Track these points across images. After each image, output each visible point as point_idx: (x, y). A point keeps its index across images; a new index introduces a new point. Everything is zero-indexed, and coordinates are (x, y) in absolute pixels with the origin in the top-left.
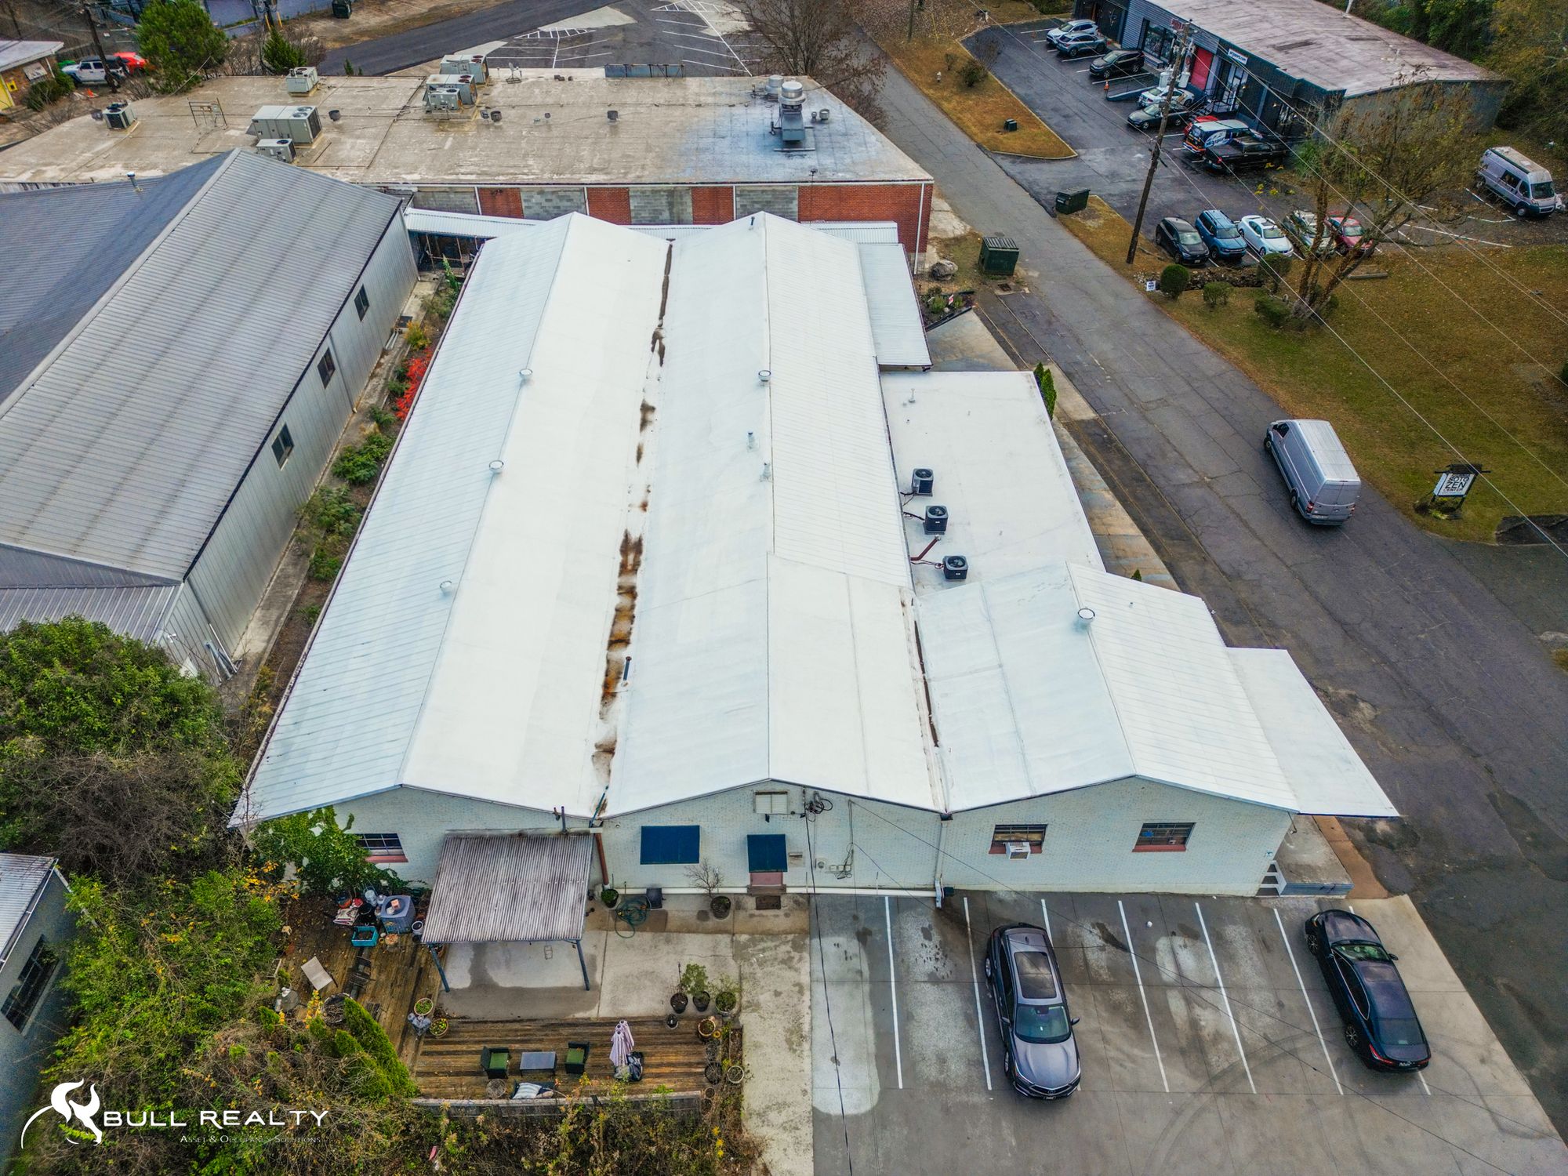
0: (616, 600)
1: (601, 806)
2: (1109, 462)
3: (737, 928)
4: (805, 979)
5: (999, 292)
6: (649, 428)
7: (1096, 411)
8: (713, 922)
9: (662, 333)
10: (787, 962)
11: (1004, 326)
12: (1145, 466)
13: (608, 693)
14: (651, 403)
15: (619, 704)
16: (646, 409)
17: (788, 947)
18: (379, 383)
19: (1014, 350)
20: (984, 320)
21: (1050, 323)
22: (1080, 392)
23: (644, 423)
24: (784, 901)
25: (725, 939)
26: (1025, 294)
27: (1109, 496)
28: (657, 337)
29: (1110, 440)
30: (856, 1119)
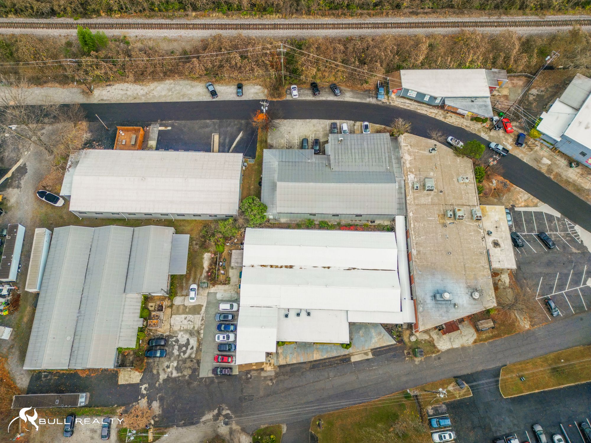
0: (279, 266)
1: (244, 266)
2: (336, 360)
5: (406, 352)
6: (323, 268)
7: (354, 362)
9: (355, 270)
11: (390, 349)
12: (335, 367)
13: (262, 266)
14: (330, 268)
15: (260, 267)
16: (329, 268)
18: (350, 222)
19: (379, 350)
20: (392, 345)
21: (391, 361)
22: (361, 360)
23: (325, 267)
26: (406, 358)
27: (325, 357)
28: (355, 268)
29: (343, 362)
30: (216, 297)
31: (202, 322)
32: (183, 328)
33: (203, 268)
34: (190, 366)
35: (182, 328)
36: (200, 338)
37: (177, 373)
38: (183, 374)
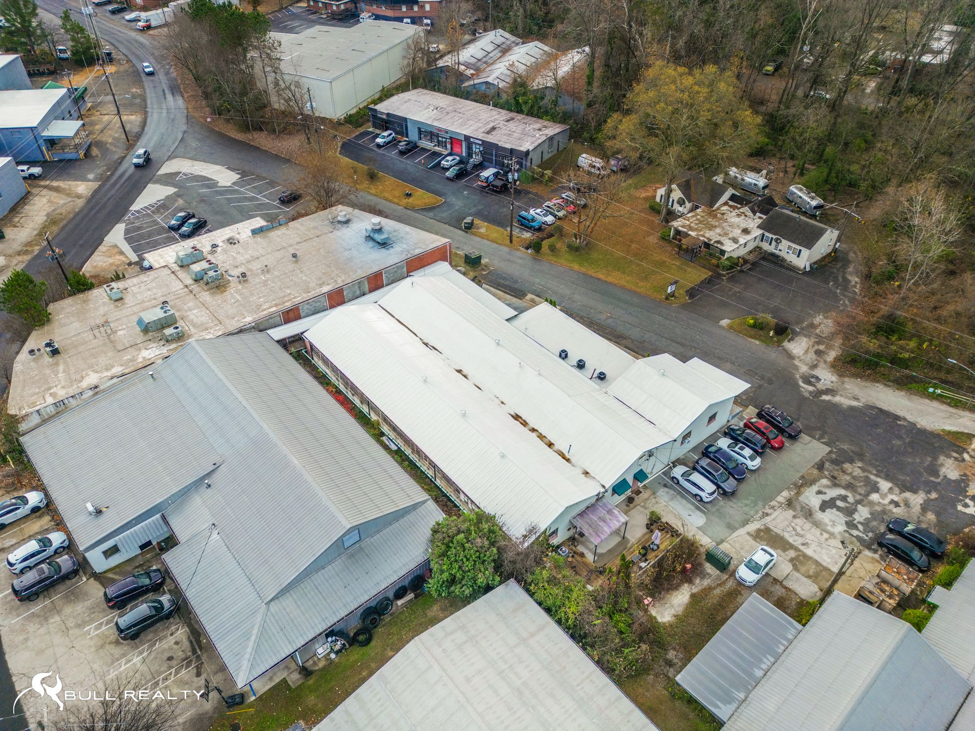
0: (534, 435)
3: (638, 503)
4: (665, 503)
5: (484, 273)
6: (469, 377)
8: (632, 506)
9: (426, 342)
10: (657, 502)
11: (499, 285)
13: (568, 460)
14: (457, 369)
15: (573, 460)
16: (459, 371)
17: (653, 500)
19: (512, 293)
20: (491, 286)
21: (512, 278)
23: (465, 376)
24: (641, 490)
25: (638, 507)
26: (493, 270)
30: (705, 523)
31: (769, 511)
32: (821, 534)
33: (693, 596)
34: (840, 473)
35: (826, 536)
36: (792, 493)
37: (878, 483)
38: (866, 474)
